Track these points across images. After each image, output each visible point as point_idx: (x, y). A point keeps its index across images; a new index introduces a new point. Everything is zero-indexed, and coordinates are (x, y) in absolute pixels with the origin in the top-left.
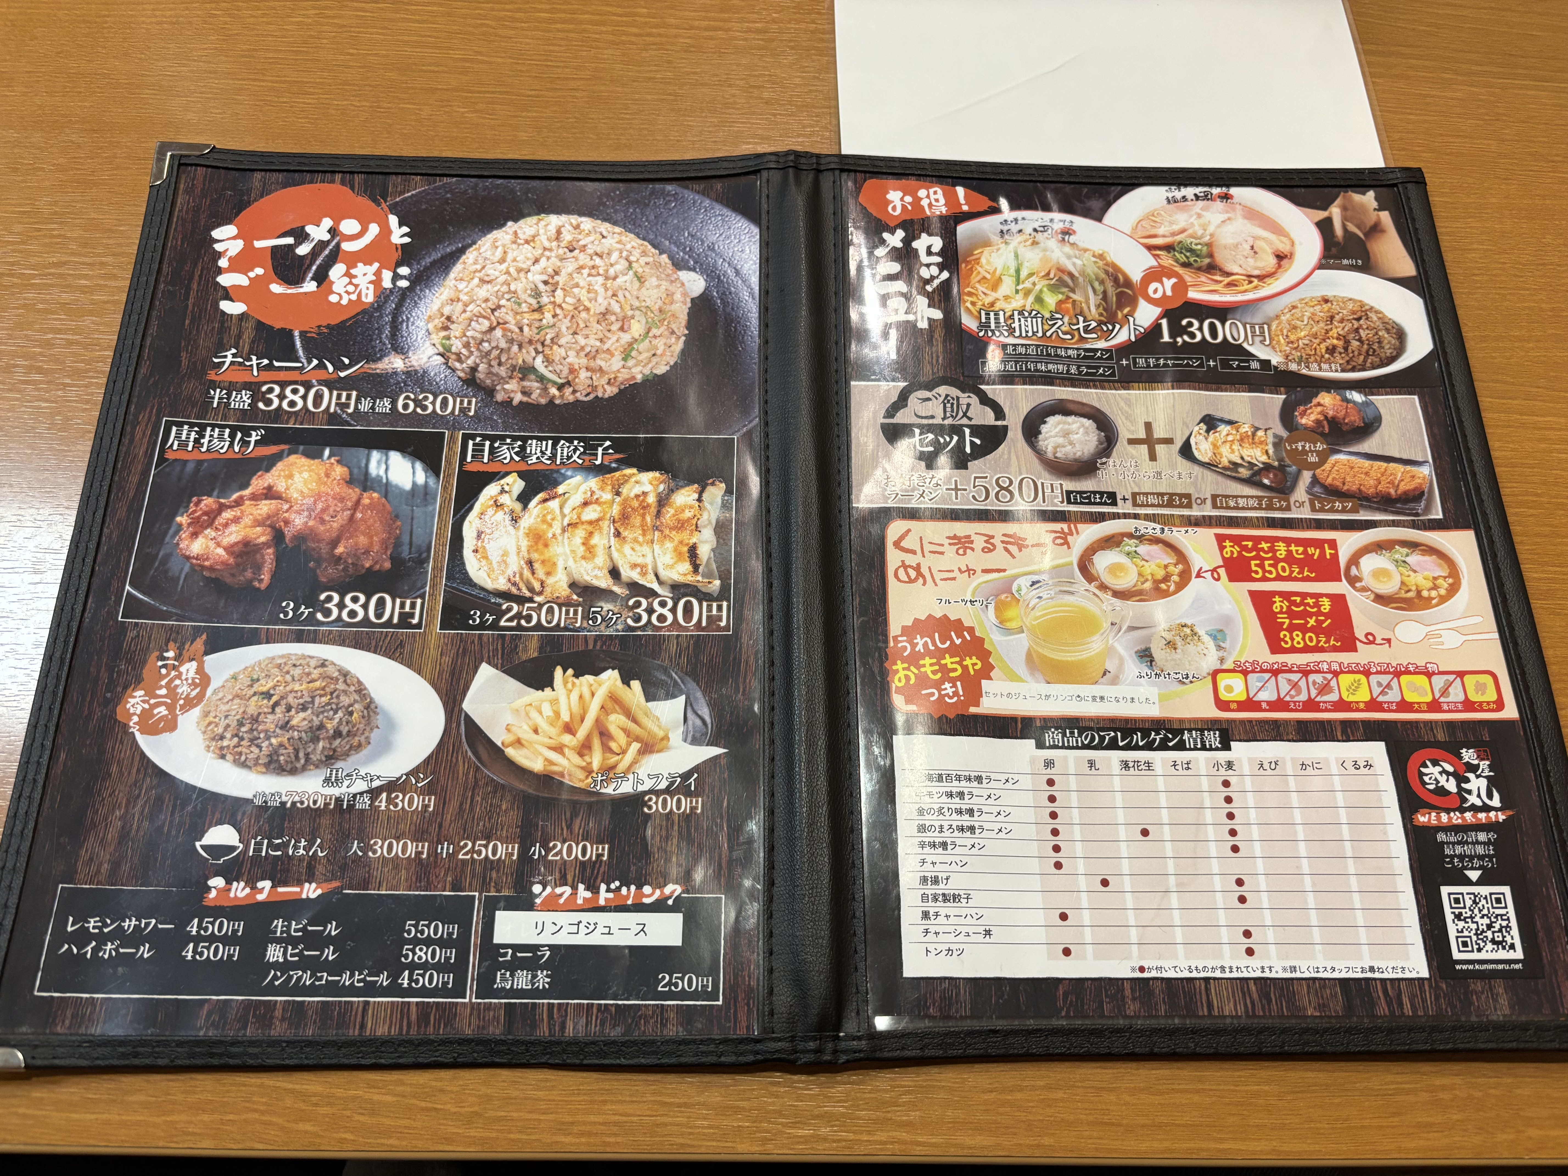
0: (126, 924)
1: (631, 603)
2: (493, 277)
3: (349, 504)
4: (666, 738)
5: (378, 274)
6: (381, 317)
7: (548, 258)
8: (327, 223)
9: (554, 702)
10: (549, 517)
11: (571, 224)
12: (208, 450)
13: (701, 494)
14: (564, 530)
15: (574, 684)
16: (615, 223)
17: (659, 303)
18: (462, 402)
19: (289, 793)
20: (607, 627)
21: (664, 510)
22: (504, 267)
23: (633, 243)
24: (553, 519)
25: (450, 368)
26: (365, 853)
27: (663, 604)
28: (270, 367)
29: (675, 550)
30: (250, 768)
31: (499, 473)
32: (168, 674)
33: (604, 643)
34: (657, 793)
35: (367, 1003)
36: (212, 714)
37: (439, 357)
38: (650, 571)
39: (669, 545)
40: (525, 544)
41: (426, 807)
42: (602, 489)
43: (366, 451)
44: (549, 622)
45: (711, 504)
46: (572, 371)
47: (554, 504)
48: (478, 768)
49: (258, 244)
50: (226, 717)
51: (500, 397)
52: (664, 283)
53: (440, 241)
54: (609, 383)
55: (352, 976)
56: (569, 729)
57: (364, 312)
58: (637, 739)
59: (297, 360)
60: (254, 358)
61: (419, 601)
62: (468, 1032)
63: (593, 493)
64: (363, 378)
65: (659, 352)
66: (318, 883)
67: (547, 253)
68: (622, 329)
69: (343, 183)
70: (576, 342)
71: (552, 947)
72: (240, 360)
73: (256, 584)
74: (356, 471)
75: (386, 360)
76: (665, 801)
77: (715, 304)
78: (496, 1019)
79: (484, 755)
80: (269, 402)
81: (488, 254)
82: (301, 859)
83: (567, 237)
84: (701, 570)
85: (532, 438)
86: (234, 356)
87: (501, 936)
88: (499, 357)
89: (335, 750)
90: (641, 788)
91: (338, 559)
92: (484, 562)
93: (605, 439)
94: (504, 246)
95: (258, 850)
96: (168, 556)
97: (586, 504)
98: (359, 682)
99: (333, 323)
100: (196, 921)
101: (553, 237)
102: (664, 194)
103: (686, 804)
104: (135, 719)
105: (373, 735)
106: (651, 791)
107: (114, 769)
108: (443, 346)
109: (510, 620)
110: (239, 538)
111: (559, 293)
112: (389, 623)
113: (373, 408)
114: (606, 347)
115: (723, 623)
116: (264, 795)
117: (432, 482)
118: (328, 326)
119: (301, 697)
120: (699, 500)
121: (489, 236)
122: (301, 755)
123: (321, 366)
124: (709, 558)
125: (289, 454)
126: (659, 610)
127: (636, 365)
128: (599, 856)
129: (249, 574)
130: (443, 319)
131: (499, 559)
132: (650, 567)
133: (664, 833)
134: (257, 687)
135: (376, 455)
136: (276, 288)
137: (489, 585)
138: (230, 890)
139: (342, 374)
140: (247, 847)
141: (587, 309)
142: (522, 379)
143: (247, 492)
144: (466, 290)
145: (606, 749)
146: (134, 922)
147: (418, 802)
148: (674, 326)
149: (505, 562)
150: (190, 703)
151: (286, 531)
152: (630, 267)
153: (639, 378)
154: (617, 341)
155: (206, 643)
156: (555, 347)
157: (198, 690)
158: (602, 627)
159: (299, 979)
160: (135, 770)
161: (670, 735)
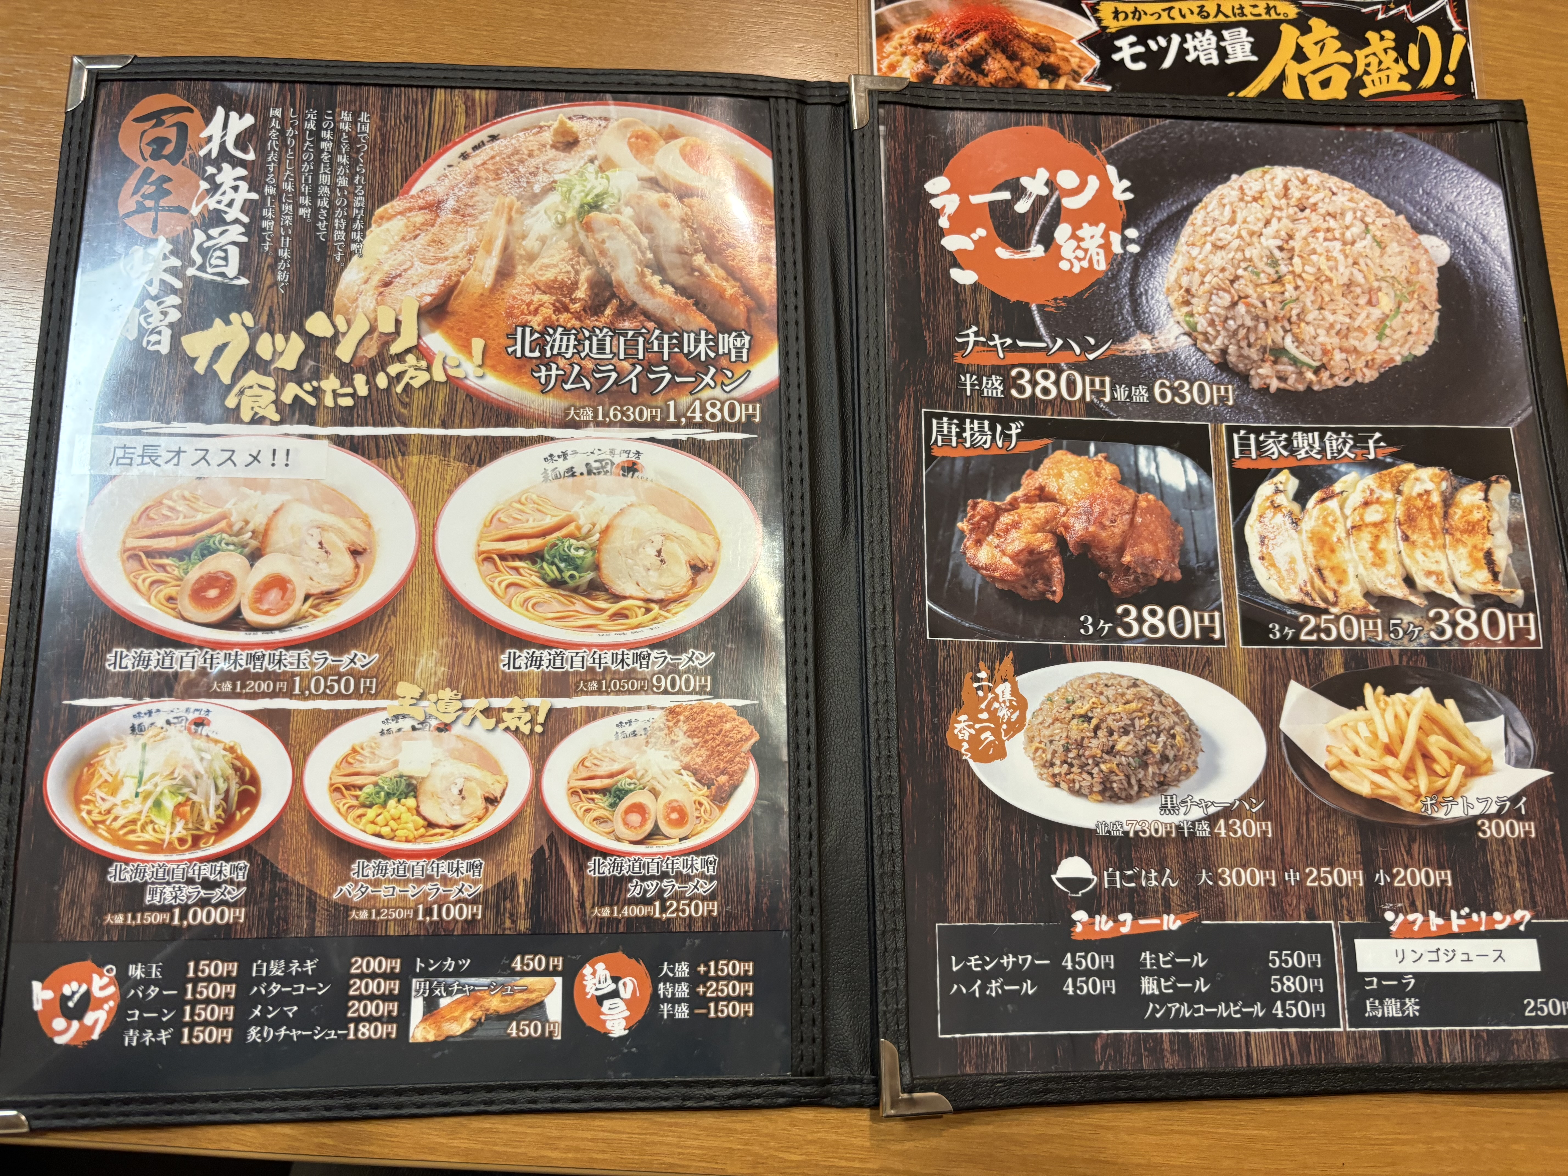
0: (1005, 961)
1: (1432, 614)
2: (1225, 242)
3: (1127, 507)
4: (1489, 760)
5: (1105, 235)
6: (1117, 288)
7: (1280, 219)
8: (1043, 174)
9: (1370, 722)
10: (1330, 519)
11: (1298, 178)
12: (972, 446)
13: (1486, 492)
14: (1348, 534)
15: (1386, 703)
16: (1343, 177)
17: (1405, 273)
18: (1219, 390)
19: (1130, 822)
20: (1410, 641)
21: (1451, 511)
22: (1235, 229)
23: (1366, 202)
24: (1335, 521)
25: (1199, 350)
26: (1216, 883)
27: (1466, 616)
28: (1013, 348)
29: (1471, 556)
30: (1085, 796)
31: (1269, 470)
32: (985, 697)
33: (1410, 659)
34: (1490, 817)
35: (1248, 1034)
36: (1037, 739)
37: (1186, 338)
38: (1447, 579)
39: (1463, 551)
40: (1310, 549)
41: (1265, 833)
42: (1381, 487)
43: (1132, 447)
44: (1350, 636)
45: (1500, 503)
46: (1325, 352)
47: (1333, 504)
48: (1307, 792)
49: (975, 199)
50: (1051, 742)
51: (1256, 383)
52: (1406, 249)
53: (1164, 197)
54: (1367, 366)
55: (1227, 1007)
56: (1389, 750)
57: (1099, 282)
58: (1460, 761)
59: (1040, 339)
60: (996, 336)
61: (1217, 614)
62: (1348, 1061)
63: (1372, 491)
64: (1113, 361)
65: (1414, 330)
66: (1176, 914)
67: (1277, 213)
68: (1370, 303)
69: (1051, 125)
70: (1324, 319)
71: (1416, 975)
72: (983, 339)
73: (1049, 596)
74: (1126, 469)
75: (1132, 339)
76: (1498, 826)
77: (1464, 274)
78: (1373, 1047)
79: (1311, 780)
80: (1022, 389)
81: (1216, 213)
82: (1155, 890)
83: (1296, 193)
84: (1501, 577)
85: (1297, 429)
86: (976, 334)
87: (1363, 966)
88: (1247, 337)
89: (1165, 776)
90: (1472, 812)
91: (1127, 569)
92: (1273, 571)
93: (1374, 430)
94: (1231, 204)
95: (1112, 882)
96: (958, 566)
97: (1366, 504)
98: (1176, 704)
99: (1069, 295)
100: (1069, 955)
101: (1282, 193)
102: (1389, 142)
103: (1520, 829)
104: (965, 745)
105: (1199, 759)
106: (1482, 816)
107: (958, 800)
108: (1188, 323)
109: (1310, 633)
110: (1023, 545)
111: (1296, 260)
112: (1191, 639)
113: (1129, 396)
114: (1357, 324)
115: (1532, 637)
116: (1106, 825)
117: (1205, 481)
118: (1065, 299)
119: (1121, 719)
120: (1486, 499)
121: (1214, 192)
122: (1133, 781)
123: (1066, 347)
124: (1508, 566)
125: (1054, 450)
126: (1463, 623)
127: (1392, 345)
128: (1443, 882)
129: (1040, 585)
130: (1182, 292)
131: (1287, 567)
132: (1446, 575)
133: (1503, 859)
134: (1074, 710)
135: (1143, 452)
136: (1003, 253)
137: (1283, 596)
138: (1093, 923)
139: (1091, 357)
140: (1101, 879)
141: (1330, 280)
142: (1275, 362)
143: (1019, 493)
144: (1200, 257)
145: (1431, 772)
146: (1011, 959)
147: (1256, 829)
148: (1425, 300)
149: (1293, 569)
150: (1014, 728)
151: (1068, 537)
152: (1367, 230)
153: (1398, 360)
154: (1368, 317)
155: (1014, 661)
156: (1303, 325)
157: (1017, 713)
158: (1406, 640)
159: (1178, 1011)
160: (976, 801)
161: (1493, 757)
